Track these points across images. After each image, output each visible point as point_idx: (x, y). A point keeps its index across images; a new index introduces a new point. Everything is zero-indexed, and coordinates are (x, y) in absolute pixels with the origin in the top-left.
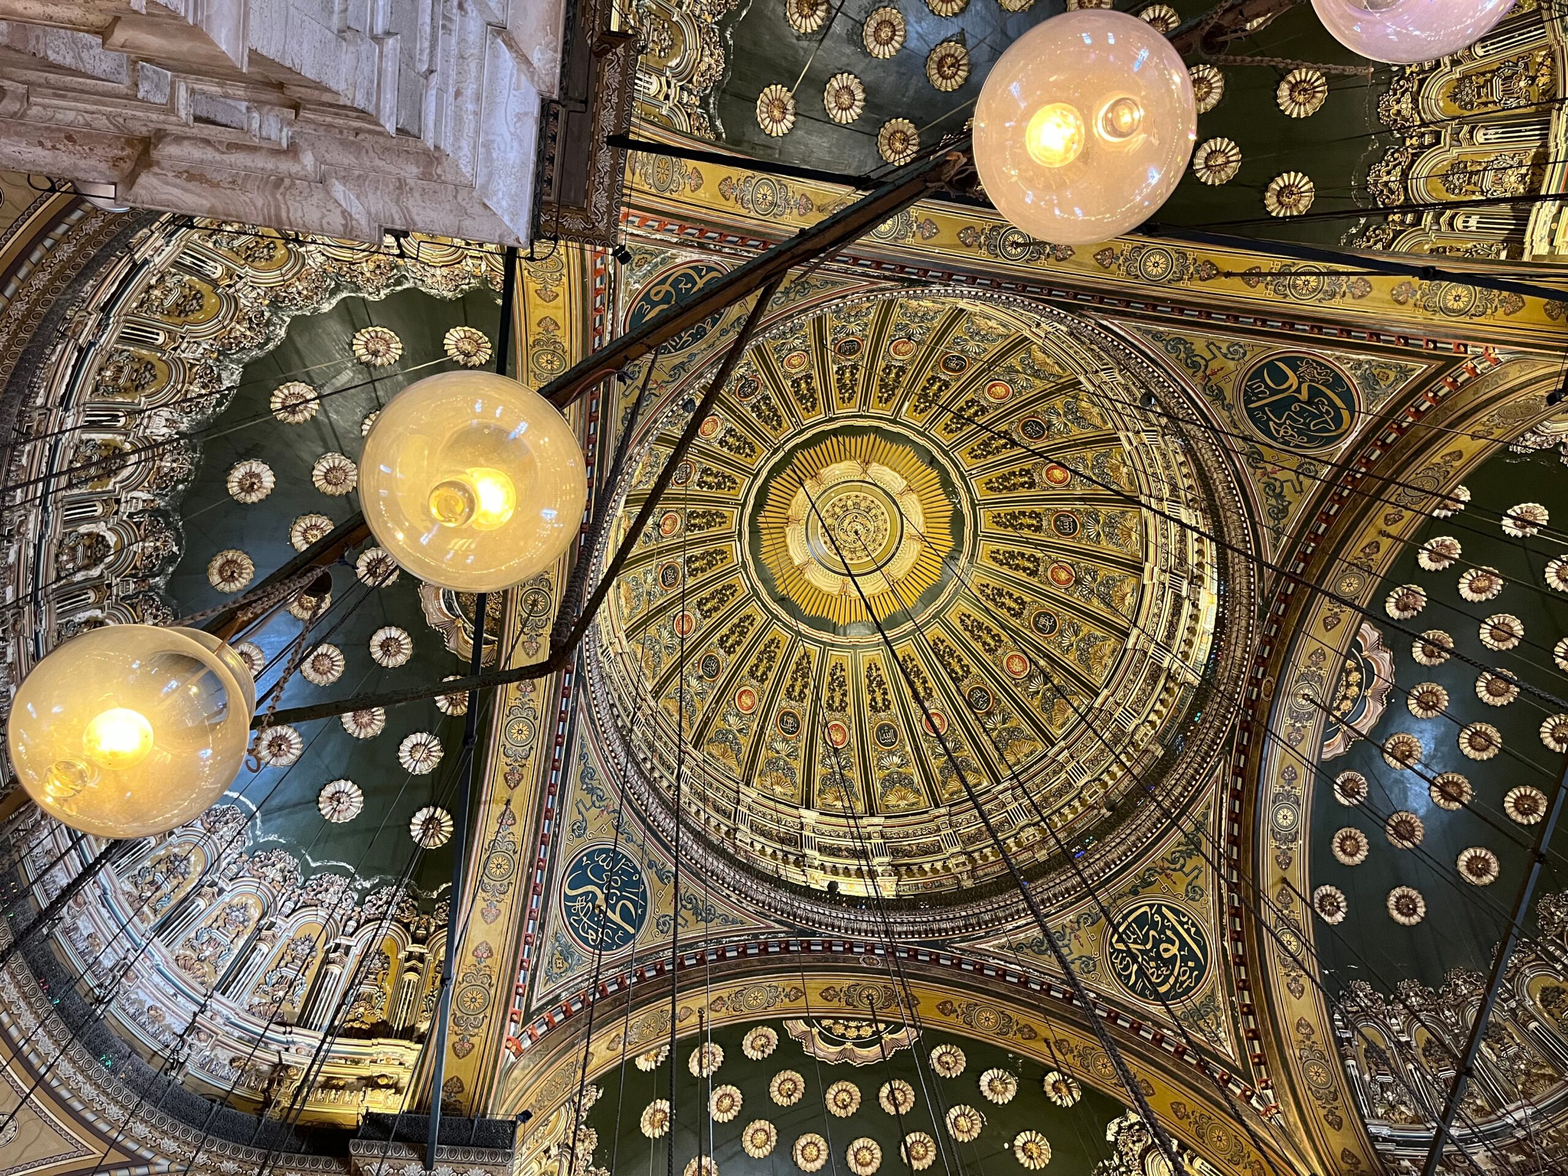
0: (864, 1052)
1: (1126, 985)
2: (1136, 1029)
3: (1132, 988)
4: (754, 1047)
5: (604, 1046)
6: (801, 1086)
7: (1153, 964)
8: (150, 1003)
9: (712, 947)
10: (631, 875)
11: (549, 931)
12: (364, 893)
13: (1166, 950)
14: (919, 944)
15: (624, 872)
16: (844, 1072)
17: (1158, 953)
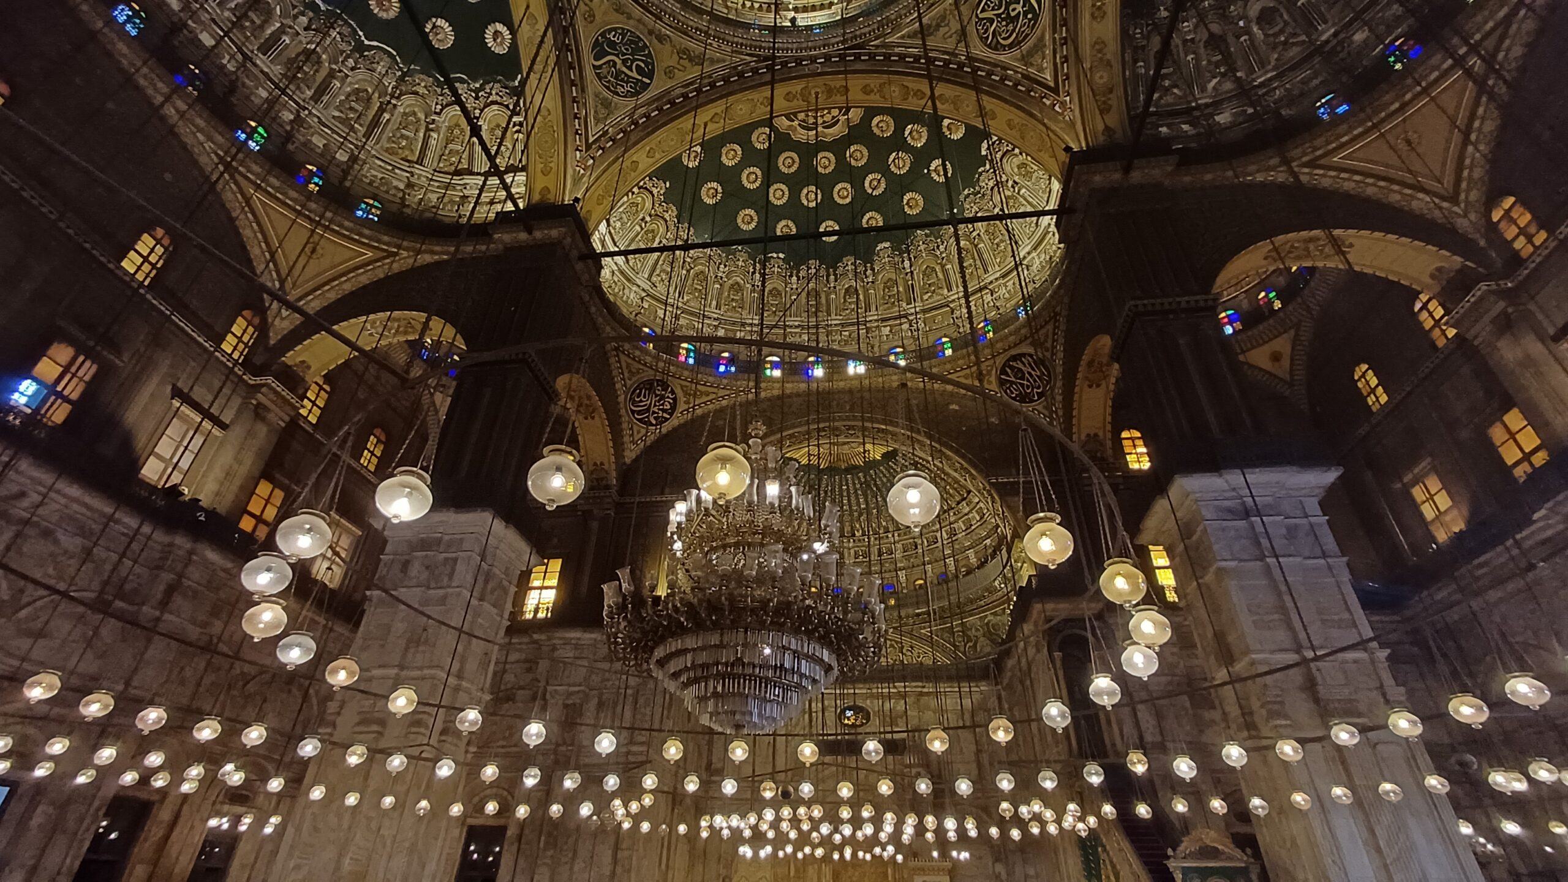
0: (830, 131)
1: (986, 45)
2: (989, 74)
3: (989, 46)
4: (760, 140)
5: (644, 156)
6: (797, 159)
7: (1004, 23)
8: (380, 176)
9: (706, 81)
10: (636, 43)
11: (590, 90)
12: (477, 91)
13: (1014, 10)
14: (845, 49)
15: (632, 42)
16: (821, 146)
17: (1008, 14)
